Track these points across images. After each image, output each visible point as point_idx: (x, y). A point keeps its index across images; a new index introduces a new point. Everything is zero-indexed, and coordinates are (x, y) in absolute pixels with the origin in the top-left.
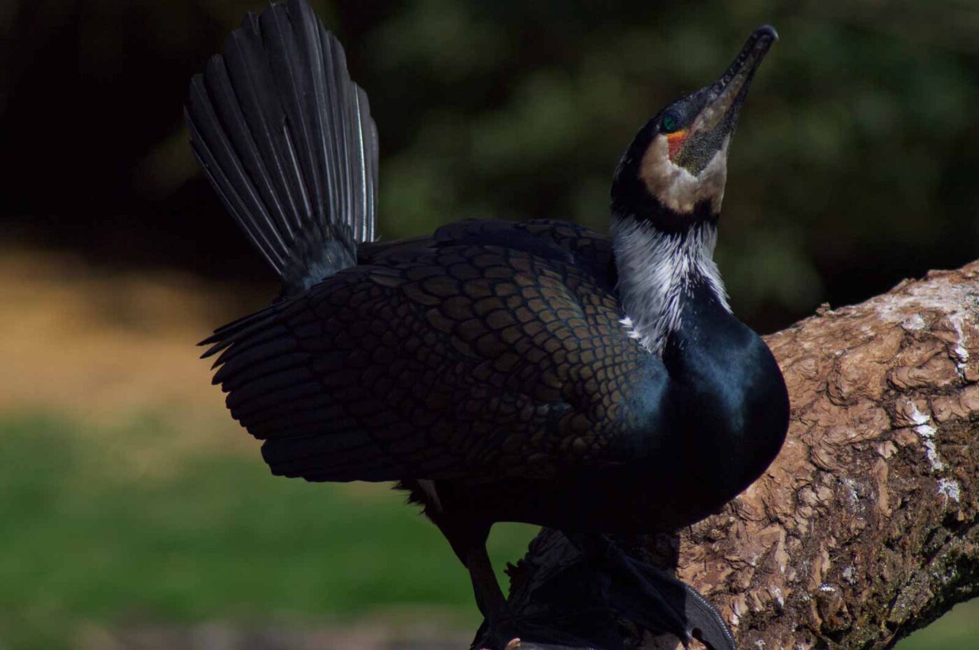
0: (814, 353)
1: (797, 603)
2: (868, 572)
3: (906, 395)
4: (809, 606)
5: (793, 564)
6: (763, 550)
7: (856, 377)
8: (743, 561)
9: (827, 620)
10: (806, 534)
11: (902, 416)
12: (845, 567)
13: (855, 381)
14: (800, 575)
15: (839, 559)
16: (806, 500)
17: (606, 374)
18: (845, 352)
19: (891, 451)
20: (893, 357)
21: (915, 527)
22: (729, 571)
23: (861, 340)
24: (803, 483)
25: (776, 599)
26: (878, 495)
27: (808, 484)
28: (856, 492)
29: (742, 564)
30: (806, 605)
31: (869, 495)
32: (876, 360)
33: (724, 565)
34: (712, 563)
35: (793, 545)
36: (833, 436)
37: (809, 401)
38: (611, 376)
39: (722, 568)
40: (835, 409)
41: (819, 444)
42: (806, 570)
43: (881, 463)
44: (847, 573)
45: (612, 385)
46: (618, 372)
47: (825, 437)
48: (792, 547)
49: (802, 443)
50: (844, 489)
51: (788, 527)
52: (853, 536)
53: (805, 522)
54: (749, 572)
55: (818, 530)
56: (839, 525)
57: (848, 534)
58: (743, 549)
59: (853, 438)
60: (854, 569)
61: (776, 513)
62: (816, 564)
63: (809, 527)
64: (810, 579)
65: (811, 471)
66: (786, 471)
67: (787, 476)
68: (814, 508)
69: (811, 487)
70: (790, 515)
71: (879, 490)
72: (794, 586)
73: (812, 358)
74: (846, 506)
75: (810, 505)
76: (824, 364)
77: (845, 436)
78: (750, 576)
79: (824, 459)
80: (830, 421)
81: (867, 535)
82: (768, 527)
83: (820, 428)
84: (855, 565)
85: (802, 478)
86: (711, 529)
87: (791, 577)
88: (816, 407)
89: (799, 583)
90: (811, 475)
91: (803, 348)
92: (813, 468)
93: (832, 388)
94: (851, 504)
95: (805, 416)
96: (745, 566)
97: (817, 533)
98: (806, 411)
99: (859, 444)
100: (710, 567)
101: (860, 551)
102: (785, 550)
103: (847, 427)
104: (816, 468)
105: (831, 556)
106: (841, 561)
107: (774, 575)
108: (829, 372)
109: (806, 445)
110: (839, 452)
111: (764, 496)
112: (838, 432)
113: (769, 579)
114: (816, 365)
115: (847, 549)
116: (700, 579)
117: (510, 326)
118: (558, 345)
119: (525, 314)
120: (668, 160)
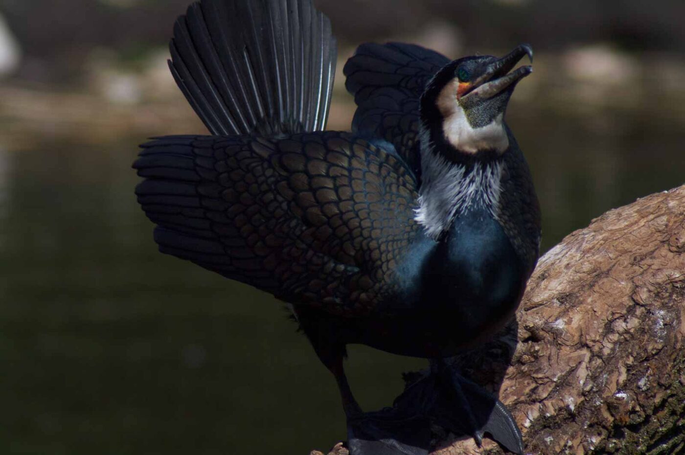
0: (673, 210)
1: (591, 406)
2: (660, 381)
4: (599, 409)
5: (594, 378)
6: (568, 368)
8: (548, 378)
9: (618, 418)
10: (609, 355)
12: (641, 378)
14: (598, 386)
15: (636, 371)
16: (615, 329)
17: (387, 247)
22: (533, 385)
24: (617, 316)
25: (568, 406)
26: (680, 322)
27: (622, 316)
28: (662, 320)
29: (546, 380)
30: (598, 409)
31: (672, 323)
33: (531, 381)
34: (521, 380)
35: (595, 363)
36: (658, 277)
37: (652, 249)
38: (390, 248)
39: (528, 384)
40: (670, 255)
41: (645, 284)
42: (604, 382)
44: (642, 383)
45: (390, 255)
46: (395, 247)
47: (652, 278)
48: (595, 365)
49: (632, 283)
50: (652, 319)
51: (594, 350)
52: (651, 354)
53: (610, 346)
54: (550, 386)
55: (621, 351)
56: (637, 347)
57: (645, 354)
58: (550, 368)
59: (676, 278)
60: (647, 379)
61: (586, 340)
62: (613, 377)
63: (613, 350)
64: (607, 388)
65: (628, 306)
66: (609, 306)
67: (608, 310)
68: (621, 335)
69: (623, 318)
70: (598, 341)
71: (681, 318)
72: (591, 394)
73: (669, 215)
74: (649, 331)
75: (618, 333)
76: (676, 219)
77: (669, 276)
78: (550, 389)
79: (643, 296)
80: (662, 265)
81: (664, 353)
82: (578, 350)
83: (652, 270)
84: (648, 377)
85: (618, 312)
86: (523, 355)
87: (588, 388)
88: (655, 254)
89: (597, 392)
90: (627, 309)
91: (668, 206)
92: (631, 303)
93: (673, 239)
94: (656, 330)
95: (643, 262)
96: (548, 382)
97: (619, 354)
98: (646, 257)
99: (680, 282)
100: (519, 383)
101: (655, 365)
102: (587, 368)
103: (675, 269)
104: (634, 303)
105: (628, 371)
106: (638, 373)
107: (571, 387)
108: (678, 226)
109: (635, 284)
110: (659, 290)
111: (583, 326)
112: (664, 273)
113: (566, 391)
114: (668, 221)
115: (645, 364)
116: (509, 392)
117: (330, 202)
118: (358, 224)
119: (346, 192)
120: (456, 100)
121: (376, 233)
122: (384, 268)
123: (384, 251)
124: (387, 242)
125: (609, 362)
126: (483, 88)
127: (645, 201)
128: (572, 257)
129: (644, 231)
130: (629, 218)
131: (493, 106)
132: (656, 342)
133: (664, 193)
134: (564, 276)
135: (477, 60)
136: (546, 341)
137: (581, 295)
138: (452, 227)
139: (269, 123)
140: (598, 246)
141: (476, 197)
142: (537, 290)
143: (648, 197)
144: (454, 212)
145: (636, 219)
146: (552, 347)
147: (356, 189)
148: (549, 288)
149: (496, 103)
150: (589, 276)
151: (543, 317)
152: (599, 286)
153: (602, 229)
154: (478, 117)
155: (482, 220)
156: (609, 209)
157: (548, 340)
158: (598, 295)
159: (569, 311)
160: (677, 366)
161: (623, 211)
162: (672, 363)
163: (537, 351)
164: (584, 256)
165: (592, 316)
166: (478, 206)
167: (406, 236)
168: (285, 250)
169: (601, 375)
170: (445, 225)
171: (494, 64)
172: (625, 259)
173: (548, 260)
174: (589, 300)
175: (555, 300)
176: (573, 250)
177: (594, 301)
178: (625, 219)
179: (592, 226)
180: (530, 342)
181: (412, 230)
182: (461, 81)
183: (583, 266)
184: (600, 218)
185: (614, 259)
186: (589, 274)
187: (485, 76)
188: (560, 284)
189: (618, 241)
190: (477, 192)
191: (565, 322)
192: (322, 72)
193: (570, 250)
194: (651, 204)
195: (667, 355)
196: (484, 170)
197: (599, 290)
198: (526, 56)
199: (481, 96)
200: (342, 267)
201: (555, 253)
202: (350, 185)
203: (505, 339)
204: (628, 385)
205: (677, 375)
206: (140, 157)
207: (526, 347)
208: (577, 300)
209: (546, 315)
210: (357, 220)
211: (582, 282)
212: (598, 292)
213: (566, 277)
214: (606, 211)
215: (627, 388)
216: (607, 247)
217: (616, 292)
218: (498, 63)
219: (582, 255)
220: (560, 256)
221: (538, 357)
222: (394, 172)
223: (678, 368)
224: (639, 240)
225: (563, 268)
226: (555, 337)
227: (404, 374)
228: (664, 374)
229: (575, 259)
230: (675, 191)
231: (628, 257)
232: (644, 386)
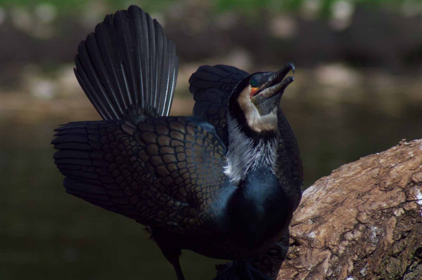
0: (382, 165)
2: (374, 270)
3: (417, 186)
5: (333, 268)
6: (317, 262)
7: (395, 177)
8: (305, 268)
10: (342, 254)
11: (412, 195)
12: (362, 268)
13: (394, 179)
14: (336, 273)
15: (359, 264)
16: (346, 238)
17: (207, 191)
18: (396, 164)
19: (401, 213)
20: (418, 167)
21: (408, 247)
22: (296, 273)
23: (406, 158)
24: (348, 230)
26: (386, 234)
27: (350, 230)
28: (376, 233)
29: (304, 269)
31: (382, 234)
32: (409, 168)
33: (294, 270)
34: (288, 269)
35: (334, 259)
36: (373, 206)
37: (369, 189)
38: (208, 191)
39: (293, 272)
40: (381, 192)
41: (365, 210)
42: (340, 271)
43: (393, 218)
44: (362, 271)
45: (208, 195)
46: (211, 190)
47: (369, 206)
48: (334, 260)
49: (357, 210)
50: (369, 232)
51: (333, 251)
52: (368, 253)
53: (343, 248)
54: (306, 273)
55: (350, 251)
56: (360, 249)
57: (365, 253)
58: (306, 262)
59: (384, 207)
60: (366, 269)
61: (329, 245)
62: (345, 268)
63: (345, 251)
64: (341, 275)
65: (354, 224)
66: (343, 224)
67: (342, 226)
68: (350, 242)
69: (352, 231)
70: (336, 245)
71: (387, 232)
72: (332, 278)
73: (380, 168)
74: (368, 240)
75: (348, 240)
76: (384, 171)
77: (380, 206)
78: (306, 275)
79: (364, 218)
80: (375, 199)
81: (376, 253)
82: (324, 251)
83: (369, 202)
84: (366, 268)
85: (349, 227)
86: (290, 254)
87: (329, 274)
88: (371, 192)
89: (335, 277)
90: (354, 225)
91: (379, 163)
92: (356, 222)
93: (382, 182)
94: (371, 239)
95: (364, 196)
96: (305, 271)
97: (349, 253)
98: (365, 194)
99: (386, 209)
100: (287, 271)
101: (371, 261)
102: (329, 262)
103: (383, 201)
104: (358, 222)
105: (354, 264)
106: (360, 265)
107: (319, 274)
108: (385, 175)
109: (358, 210)
110: (373, 214)
111: (327, 236)
112: (377, 204)
113: (316, 276)
114: (379, 171)
115: (365, 260)
116: (280, 277)
117: (172, 162)
118: (188, 176)
119: (182, 157)
120: (250, 99)
121: (199, 182)
122: (205, 203)
123: (205, 193)
124: (207, 187)
125: (342, 258)
126: (266, 91)
127: (365, 159)
128: (320, 193)
129: (364, 178)
130: (355, 170)
131: (271, 102)
132: (372, 246)
133: (377, 154)
134: (315, 205)
135: (263, 74)
136: (304, 245)
137: (326, 217)
138: (247, 177)
139: (135, 108)
140: (336, 187)
141: (261, 160)
142: (298, 214)
143: (367, 157)
144: (248, 168)
145: (360, 170)
146: (307, 249)
147: (188, 155)
148: (306, 213)
149: (273, 100)
150: (330, 206)
151: (302, 231)
152: (337, 211)
153: (339, 176)
154: (263, 109)
155: (265, 174)
156: (343, 164)
157: (305, 244)
158: (336, 217)
159: (318, 227)
160: (384, 261)
161: (351, 166)
162: (381, 259)
163: (298, 252)
164: (328, 193)
165: (332, 230)
166: (262, 165)
167: (218, 183)
168: (144, 192)
169: (338, 267)
170: (242, 177)
171: (272, 76)
172: (353, 195)
173: (305, 196)
174: (331, 220)
175: (310, 220)
176: (321, 190)
177: (333, 221)
178: (353, 170)
179: (333, 175)
180: (294, 246)
181: (222, 180)
182: (253, 86)
183: (327, 199)
184: (337, 169)
185: (346, 195)
186: (330, 204)
187: (267, 83)
188: (313, 210)
189: (349, 184)
190: (261, 157)
191: (316, 234)
192: (169, 77)
193: (319, 189)
194: (369, 161)
195: (378, 254)
196: (266, 144)
197: (336, 214)
198: (291, 70)
199: (264, 96)
200: (178, 203)
201: (310, 191)
202: (184, 152)
203: (279, 244)
204: (354, 273)
205: (384, 267)
206: (55, 137)
207: (291, 249)
208: (323, 220)
209: (304, 229)
210: (188, 174)
211: (326, 209)
212: (336, 215)
213: (316, 206)
214: (341, 165)
215: (353, 274)
216: (342, 187)
217: (347, 215)
218: (274, 75)
219: (327, 192)
220: (313, 193)
221: (299, 255)
222: (212, 144)
223: (385, 263)
224: (361, 184)
225: (315, 200)
226: (310, 243)
227: (216, 266)
228: (377, 266)
229: (322, 195)
230: (384, 153)
231: (355, 193)
232: (364, 273)
